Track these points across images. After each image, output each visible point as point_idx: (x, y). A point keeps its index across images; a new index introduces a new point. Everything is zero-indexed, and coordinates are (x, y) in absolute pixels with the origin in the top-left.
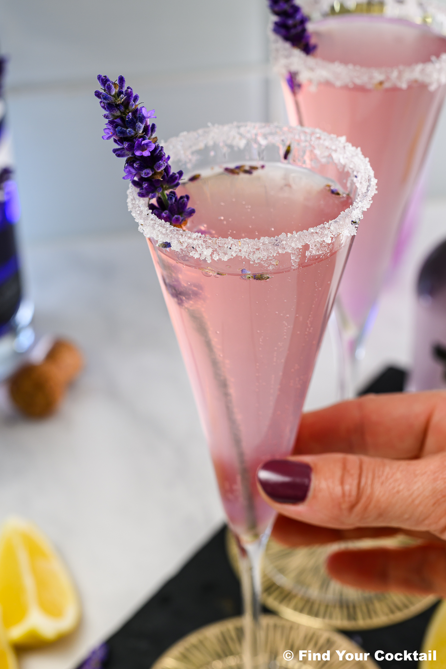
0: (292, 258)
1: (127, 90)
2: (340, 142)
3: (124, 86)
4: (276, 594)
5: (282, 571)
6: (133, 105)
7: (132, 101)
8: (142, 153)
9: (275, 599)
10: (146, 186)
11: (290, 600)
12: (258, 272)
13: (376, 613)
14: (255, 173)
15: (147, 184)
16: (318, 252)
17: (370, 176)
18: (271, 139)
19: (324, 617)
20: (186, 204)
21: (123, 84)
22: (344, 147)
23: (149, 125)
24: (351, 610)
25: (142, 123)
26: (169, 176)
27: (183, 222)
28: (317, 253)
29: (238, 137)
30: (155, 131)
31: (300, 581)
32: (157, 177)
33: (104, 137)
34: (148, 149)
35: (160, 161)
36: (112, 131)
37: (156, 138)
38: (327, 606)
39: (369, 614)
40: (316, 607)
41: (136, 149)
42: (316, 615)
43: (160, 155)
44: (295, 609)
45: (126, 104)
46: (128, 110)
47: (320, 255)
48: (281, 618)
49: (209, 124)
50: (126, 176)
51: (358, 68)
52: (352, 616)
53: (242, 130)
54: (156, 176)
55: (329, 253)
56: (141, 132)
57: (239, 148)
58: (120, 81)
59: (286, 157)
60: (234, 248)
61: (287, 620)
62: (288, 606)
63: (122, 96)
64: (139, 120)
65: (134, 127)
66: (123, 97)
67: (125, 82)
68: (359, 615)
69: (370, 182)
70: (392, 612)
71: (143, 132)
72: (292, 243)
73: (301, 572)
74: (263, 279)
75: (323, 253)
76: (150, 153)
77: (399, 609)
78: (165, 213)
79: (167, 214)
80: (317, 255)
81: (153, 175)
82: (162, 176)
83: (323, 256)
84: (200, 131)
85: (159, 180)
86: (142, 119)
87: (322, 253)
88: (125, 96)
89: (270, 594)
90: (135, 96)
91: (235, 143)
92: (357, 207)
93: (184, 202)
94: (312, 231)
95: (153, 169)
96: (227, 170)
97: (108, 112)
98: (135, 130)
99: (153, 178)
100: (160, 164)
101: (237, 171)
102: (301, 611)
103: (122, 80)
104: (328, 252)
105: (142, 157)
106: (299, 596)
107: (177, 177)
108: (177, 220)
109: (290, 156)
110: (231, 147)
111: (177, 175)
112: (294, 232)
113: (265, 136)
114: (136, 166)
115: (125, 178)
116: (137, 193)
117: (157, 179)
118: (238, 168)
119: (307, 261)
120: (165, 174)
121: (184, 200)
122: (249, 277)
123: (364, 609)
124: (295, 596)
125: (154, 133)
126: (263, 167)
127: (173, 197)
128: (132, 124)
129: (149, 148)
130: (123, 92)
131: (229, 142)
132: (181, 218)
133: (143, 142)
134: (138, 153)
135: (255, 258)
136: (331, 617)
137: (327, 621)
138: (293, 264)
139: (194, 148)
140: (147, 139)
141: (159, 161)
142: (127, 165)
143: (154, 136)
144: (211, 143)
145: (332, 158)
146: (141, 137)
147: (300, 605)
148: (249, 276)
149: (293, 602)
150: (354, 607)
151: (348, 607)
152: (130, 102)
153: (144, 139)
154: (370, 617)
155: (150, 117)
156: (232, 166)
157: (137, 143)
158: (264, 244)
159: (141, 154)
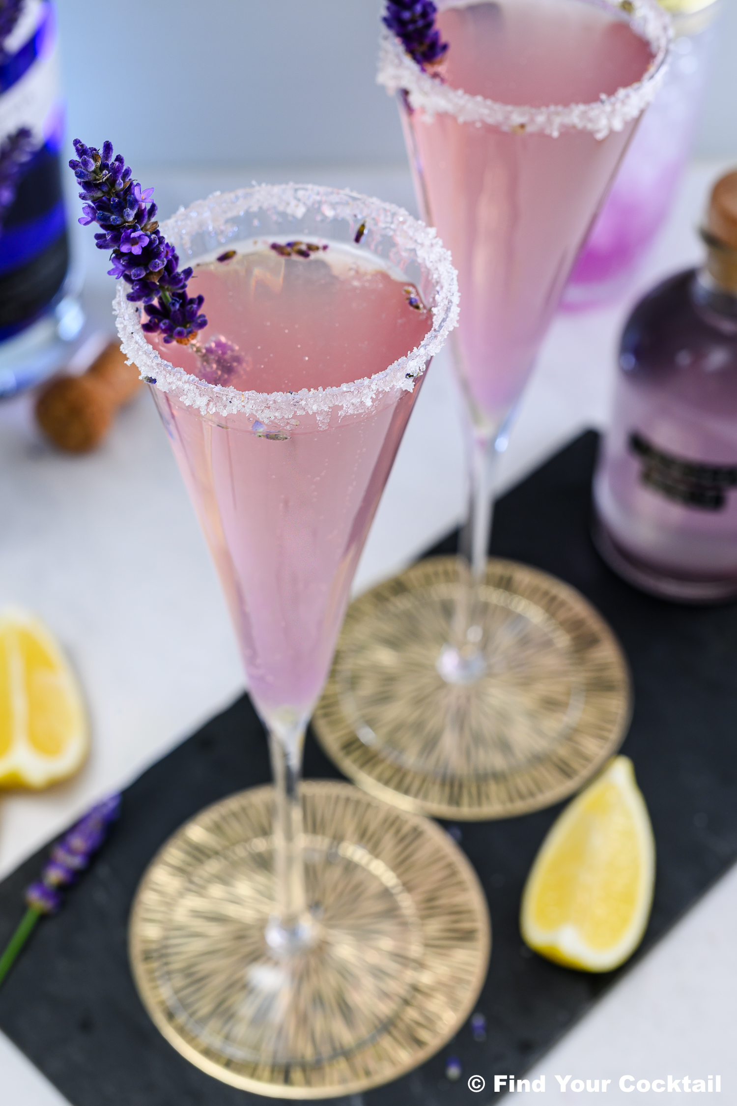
0: (318, 419)
1: (113, 164)
2: (428, 234)
3: (111, 155)
4: (357, 754)
5: (371, 722)
6: (121, 184)
7: (120, 178)
8: (131, 249)
9: (355, 761)
10: (138, 289)
11: (375, 765)
12: (273, 431)
13: (488, 797)
14: (313, 256)
15: (139, 286)
16: (358, 411)
17: (452, 302)
18: (340, 209)
19: (416, 796)
20: (194, 312)
21: (109, 153)
22: (432, 245)
23: (145, 208)
24: (456, 789)
25: (132, 208)
26: (172, 275)
27: (190, 335)
28: (356, 412)
29: (293, 203)
30: (154, 215)
31: (392, 741)
32: (153, 278)
33: (82, 220)
34: (140, 244)
35: (157, 260)
36: (90, 215)
37: (156, 223)
38: (424, 781)
39: (480, 798)
40: (408, 780)
41: (123, 242)
42: (407, 792)
43: (157, 251)
44: (379, 779)
45: (112, 181)
46: (114, 190)
47: (361, 414)
48: (358, 789)
49: (254, 183)
50: (113, 269)
51: (489, 102)
52: (454, 800)
53: (301, 193)
54: (152, 276)
55: (374, 411)
56: (131, 219)
57: (294, 217)
58: (106, 148)
59: (358, 239)
60: (235, 401)
61: (365, 793)
62: (370, 773)
63: (106, 172)
64: (129, 205)
65: (121, 212)
66: (106, 174)
67: (112, 151)
68: (465, 799)
69: (448, 313)
70: (511, 800)
71: (134, 219)
72: (314, 404)
73: (398, 728)
74: (279, 439)
75: (365, 412)
76: (141, 251)
77: (522, 797)
78: (164, 324)
79: (167, 324)
80: (356, 415)
81: (147, 275)
82: (160, 277)
83: (365, 415)
84: (240, 192)
85: (154, 284)
86: (134, 203)
87: (363, 411)
88: (109, 174)
89: (348, 753)
90: (126, 170)
91: (289, 211)
92: (417, 355)
93: (192, 309)
94: (345, 389)
95: (146, 268)
96: (275, 247)
97: (85, 192)
98: (122, 216)
99: (148, 279)
100: (156, 264)
101: (289, 249)
102: (387, 783)
103: (108, 147)
104: (372, 410)
105: (130, 254)
106: (388, 762)
107: (182, 279)
108: (180, 334)
109: (363, 239)
110: (284, 215)
111: (182, 276)
112: (320, 388)
113: (333, 206)
114: (123, 263)
115: (112, 273)
116: (126, 293)
117: (153, 281)
118: (290, 245)
119: (341, 422)
120: (166, 274)
121: (192, 307)
122: (260, 436)
123: (474, 790)
124: (382, 761)
125: (153, 217)
126: (325, 248)
127: (176, 302)
128: (120, 209)
129: (141, 242)
130: (108, 164)
131: (281, 208)
132: (185, 331)
133: (133, 235)
134: (124, 249)
135: (265, 416)
136: (425, 797)
137: (418, 802)
138: (320, 425)
139: (230, 215)
140: (139, 230)
141: (155, 259)
142: (114, 257)
143: (153, 220)
144: (255, 209)
145: (416, 255)
146: (129, 227)
147: (387, 774)
148: (260, 434)
149: (379, 769)
150: (461, 786)
151: (452, 786)
152: (117, 180)
153: (135, 230)
154: (480, 803)
155: (145, 199)
156: (282, 240)
157: (124, 235)
158: (275, 402)
159: (129, 250)
